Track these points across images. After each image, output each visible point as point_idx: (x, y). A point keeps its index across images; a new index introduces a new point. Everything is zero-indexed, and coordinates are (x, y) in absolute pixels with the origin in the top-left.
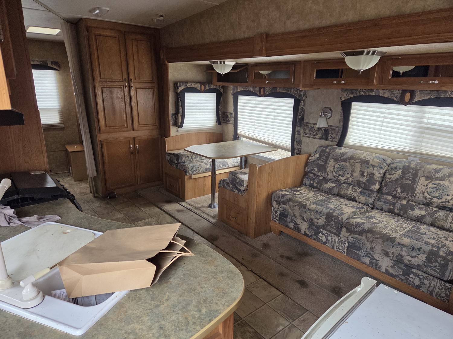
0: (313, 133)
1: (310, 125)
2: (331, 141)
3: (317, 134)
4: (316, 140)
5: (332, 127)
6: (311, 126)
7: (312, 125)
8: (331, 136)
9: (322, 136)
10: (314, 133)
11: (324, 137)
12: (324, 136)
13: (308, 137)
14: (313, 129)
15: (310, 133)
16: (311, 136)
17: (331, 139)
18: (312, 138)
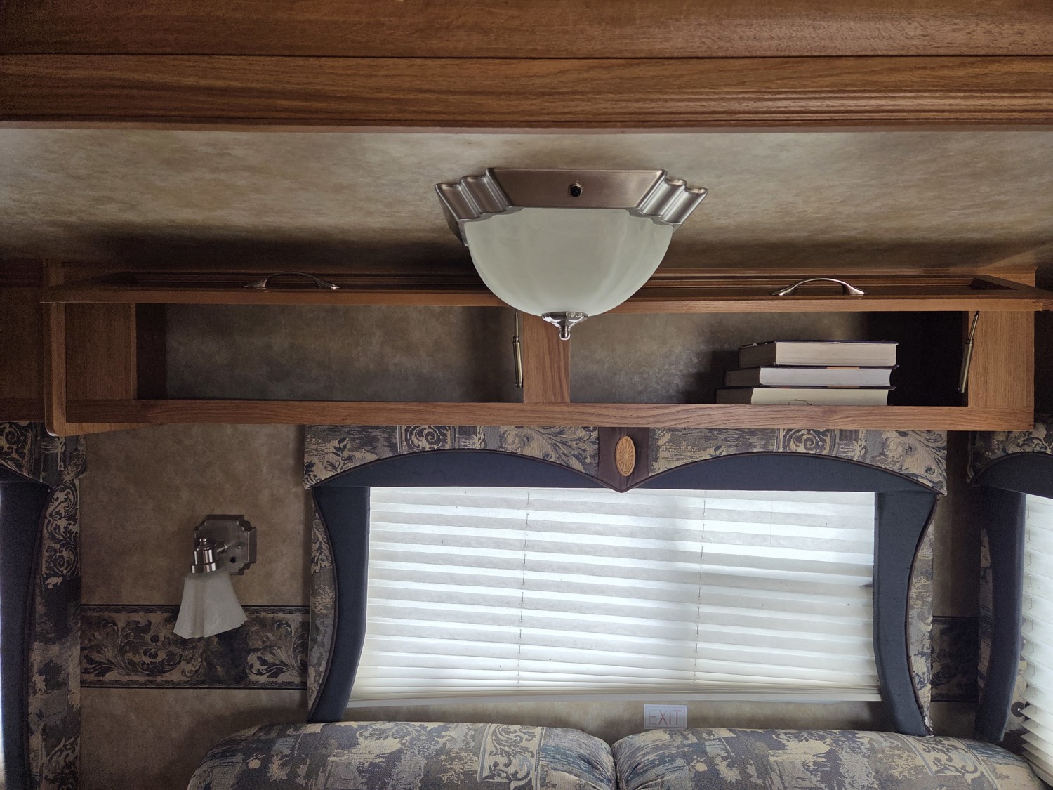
0: (147, 660)
1: (121, 619)
2: (264, 687)
4: (170, 694)
5: (263, 614)
6: (128, 623)
7: (140, 618)
8: (264, 662)
9: (211, 666)
11: (219, 669)
13: (116, 684)
15: (131, 663)
16: (135, 678)
17: (263, 679)
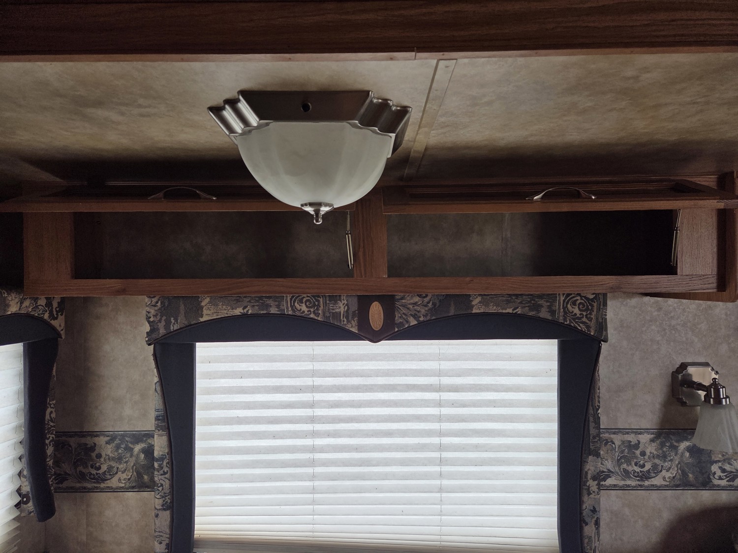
3: (656, 471)
10: (643, 466)
12: (693, 473)
14: (638, 452)
18: (634, 488)
